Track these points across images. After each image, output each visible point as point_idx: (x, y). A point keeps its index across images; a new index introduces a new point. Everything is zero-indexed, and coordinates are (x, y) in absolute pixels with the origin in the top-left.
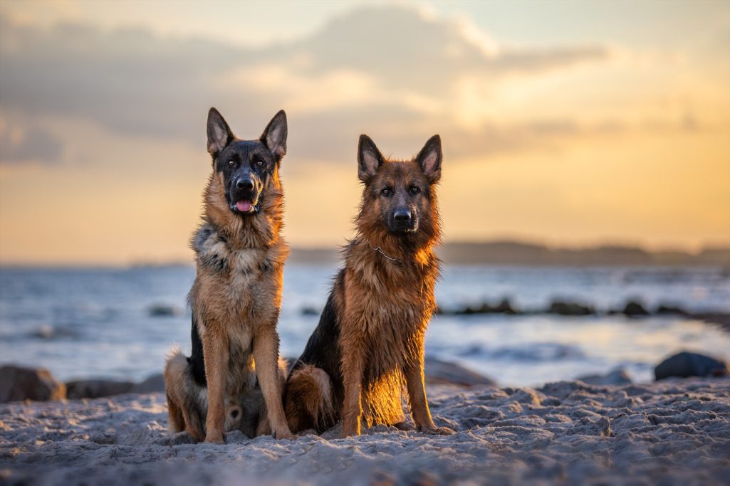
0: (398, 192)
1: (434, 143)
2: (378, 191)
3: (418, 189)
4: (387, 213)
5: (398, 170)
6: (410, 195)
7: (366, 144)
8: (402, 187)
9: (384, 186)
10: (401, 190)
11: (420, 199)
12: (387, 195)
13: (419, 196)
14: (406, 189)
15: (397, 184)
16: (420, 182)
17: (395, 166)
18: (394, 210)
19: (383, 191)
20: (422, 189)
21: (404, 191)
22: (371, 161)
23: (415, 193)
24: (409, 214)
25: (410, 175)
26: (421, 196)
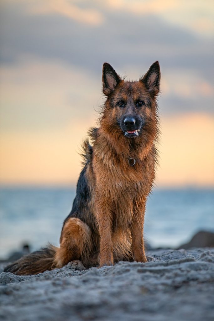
0: (128, 105)
1: (155, 67)
2: (115, 102)
3: (143, 103)
4: (120, 119)
5: (130, 89)
6: (137, 106)
7: (108, 69)
8: (131, 101)
9: (119, 100)
10: (130, 103)
12: (121, 106)
13: (143, 107)
14: (134, 102)
15: (128, 98)
16: (145, 97)
17: (128, 85)
18: (125, 118)
19: (118, 103)
21: (133, 104)
22: (112, 81)
23: (140, 106)
24: (134, 121)
25: (137, 92)
26: (145, 107)
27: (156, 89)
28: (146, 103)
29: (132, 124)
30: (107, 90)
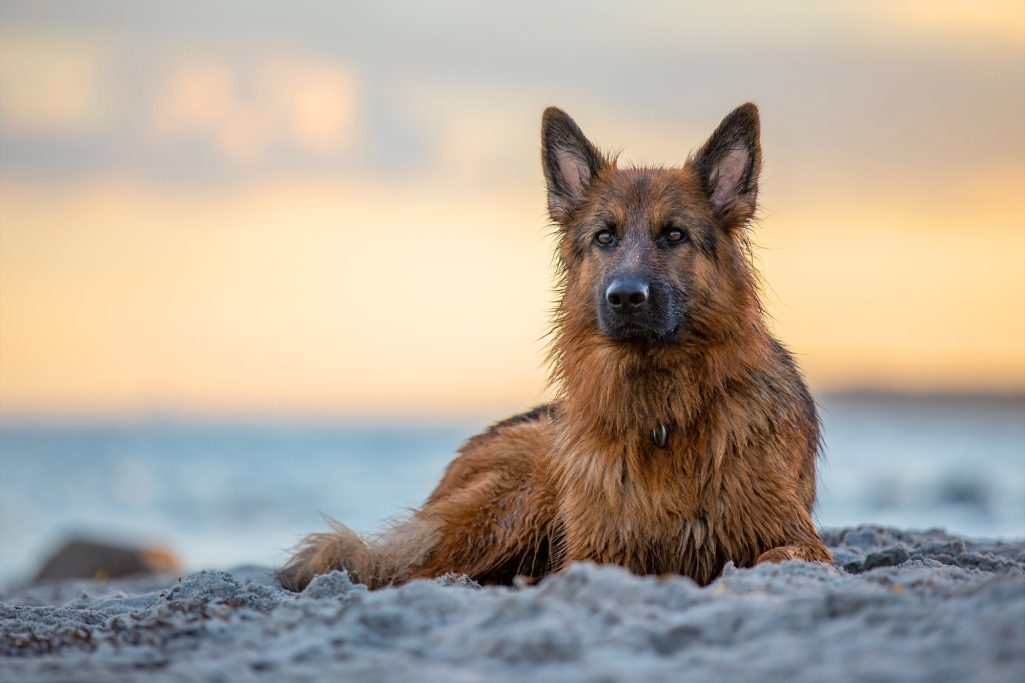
0: (628, 239)
1: (742, 126)
2: (587, 237)
3: (685, 236)
5: (640, 188)
6: (660, 246)
7: (558, 130)
8: (643, 226)
9: (601, 224)
10: (636, 233)
11: (689, 259)
12: (605, 246)
13: (683, 250)
14: (651, 232)
15: (632, 218)
16: (693, 218)
19: (596, 236)
20: (695, 234)
21: (646, 239)
22: (573, 168)
23: (673, 244)
24: (645, 290)
25: (666, 198)
26: (690, 252)
27: (742, 204)
28: (693, 237)
29: (636, 303)
30: (562, 205)
